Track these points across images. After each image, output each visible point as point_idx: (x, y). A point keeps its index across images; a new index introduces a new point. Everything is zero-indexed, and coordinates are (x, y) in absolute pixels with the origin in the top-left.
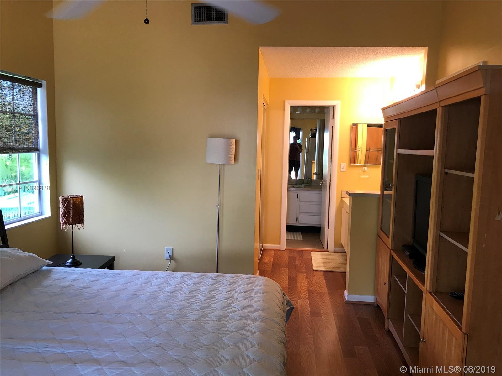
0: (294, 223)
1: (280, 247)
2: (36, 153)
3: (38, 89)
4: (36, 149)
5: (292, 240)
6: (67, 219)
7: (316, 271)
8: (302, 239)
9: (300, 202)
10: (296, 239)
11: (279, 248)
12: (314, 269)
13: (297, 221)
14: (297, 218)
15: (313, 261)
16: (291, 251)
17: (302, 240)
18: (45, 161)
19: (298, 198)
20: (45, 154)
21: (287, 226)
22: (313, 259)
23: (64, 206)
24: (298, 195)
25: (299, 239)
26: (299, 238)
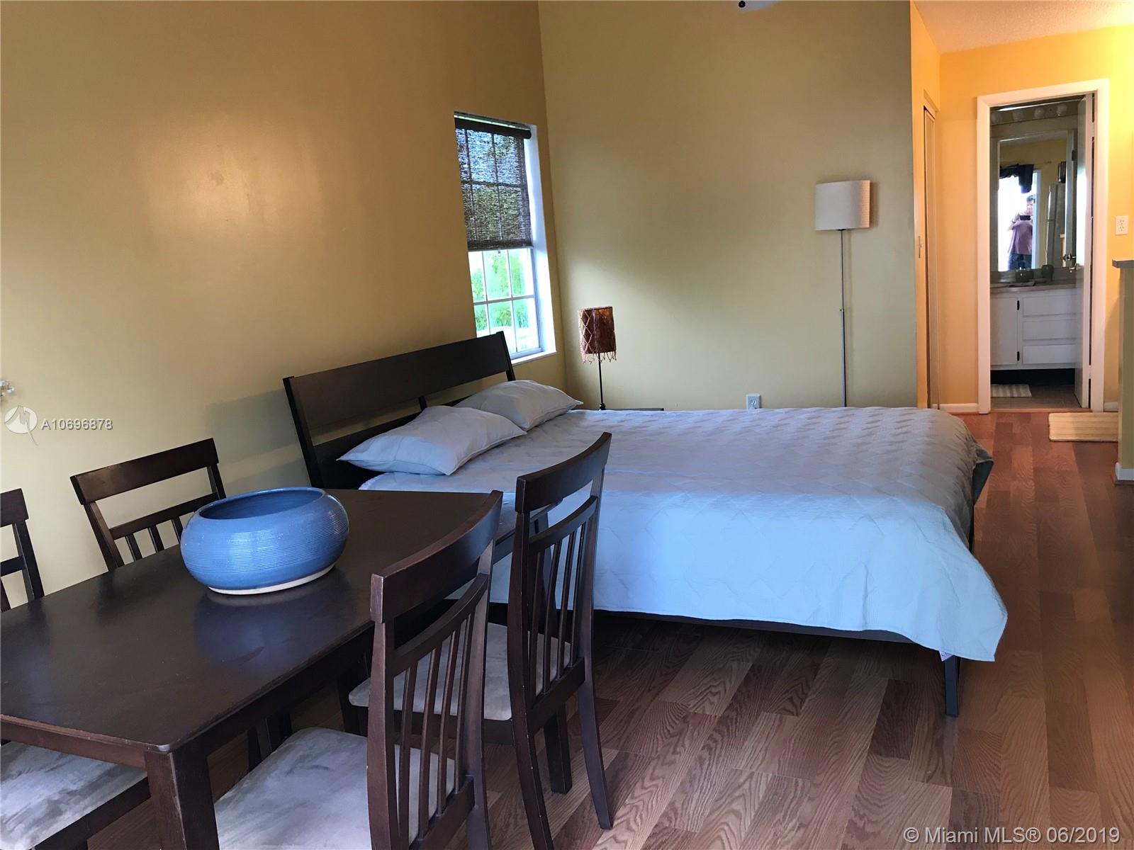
0: (1009, 363)
1: (978, 408)
2: (529, 249)
3: (526, 141)
4: (528, 243)
5: (1006, 398)
6: (592, 344)
7: (1055, 441)
8: (1030, 395)
9: (1024, 316)
10: (1015, 395)
11: (974, 411)
12: (1053, 437)
13: (1018, 359)
14: (1018, 353)
15: (1050, 427)
16: (1001, 415)
17: (1028, 397)
18: (543, 259)
19: (1018, 309)
20: (540, 248)
21: (993, 373)
22: (1051, 423)
23: (585, 324)
24: (1018, 302)
25: (1023, 395)
26: (1022, 393)
